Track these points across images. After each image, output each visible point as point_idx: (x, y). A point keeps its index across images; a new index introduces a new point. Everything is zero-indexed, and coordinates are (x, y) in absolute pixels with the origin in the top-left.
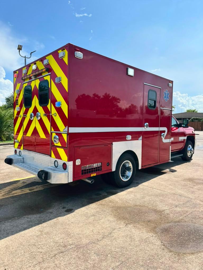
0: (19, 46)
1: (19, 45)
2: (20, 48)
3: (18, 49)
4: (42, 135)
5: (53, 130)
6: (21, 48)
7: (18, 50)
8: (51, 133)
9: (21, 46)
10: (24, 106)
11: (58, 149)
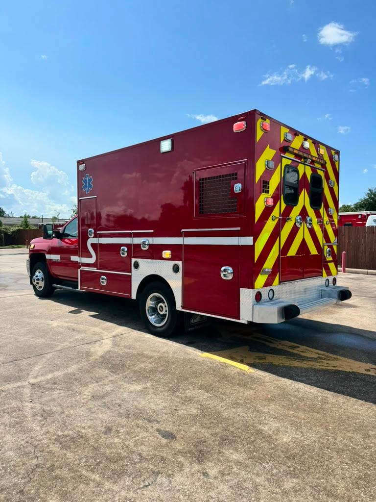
4: (313, 251)
5: (324, 242)
8: (324, 245)
10: (284, 200)
11: (329, 264)
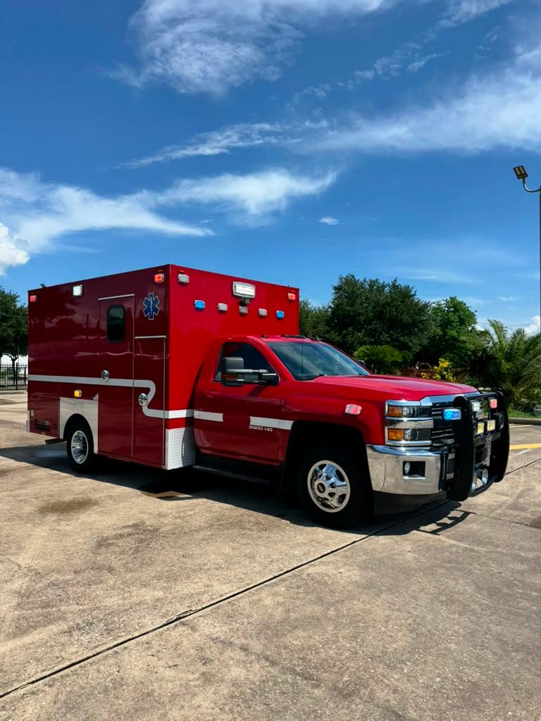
0: (517, 169)
1: (514, 169)
2: (520, 172)
3: (519, 178)
6: (523, 172)
7: (522, 180)
9: (521, 168)
